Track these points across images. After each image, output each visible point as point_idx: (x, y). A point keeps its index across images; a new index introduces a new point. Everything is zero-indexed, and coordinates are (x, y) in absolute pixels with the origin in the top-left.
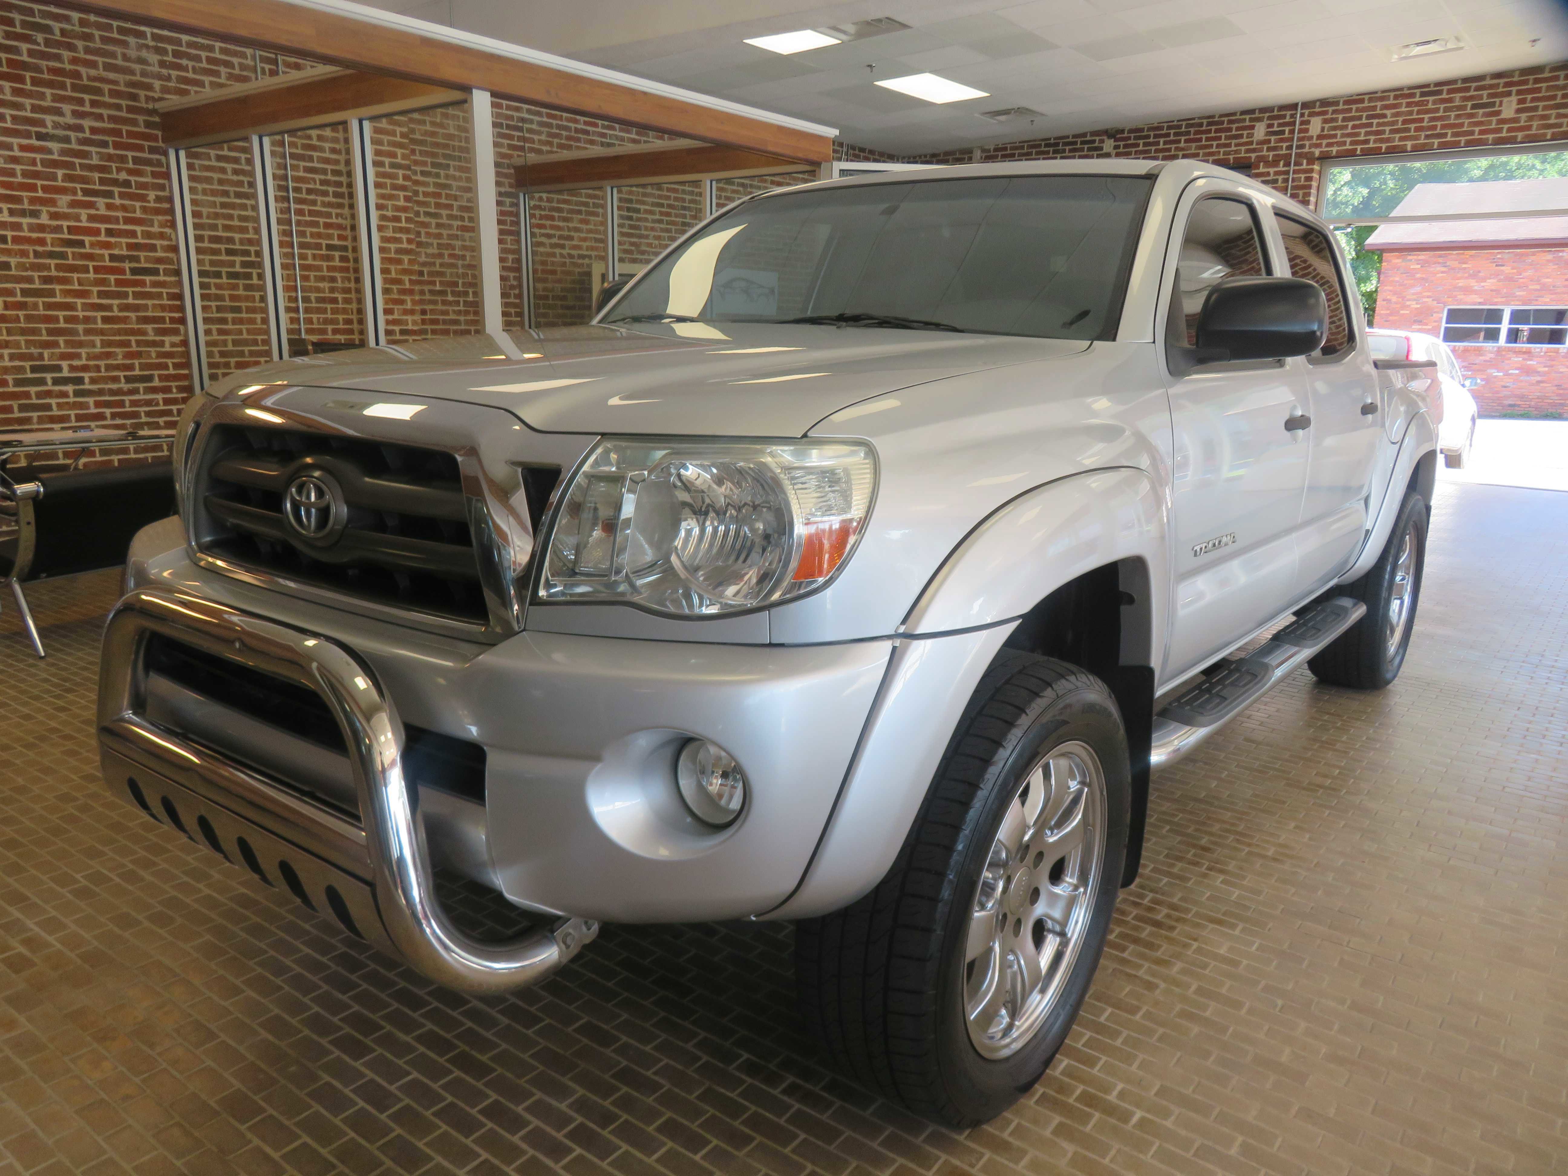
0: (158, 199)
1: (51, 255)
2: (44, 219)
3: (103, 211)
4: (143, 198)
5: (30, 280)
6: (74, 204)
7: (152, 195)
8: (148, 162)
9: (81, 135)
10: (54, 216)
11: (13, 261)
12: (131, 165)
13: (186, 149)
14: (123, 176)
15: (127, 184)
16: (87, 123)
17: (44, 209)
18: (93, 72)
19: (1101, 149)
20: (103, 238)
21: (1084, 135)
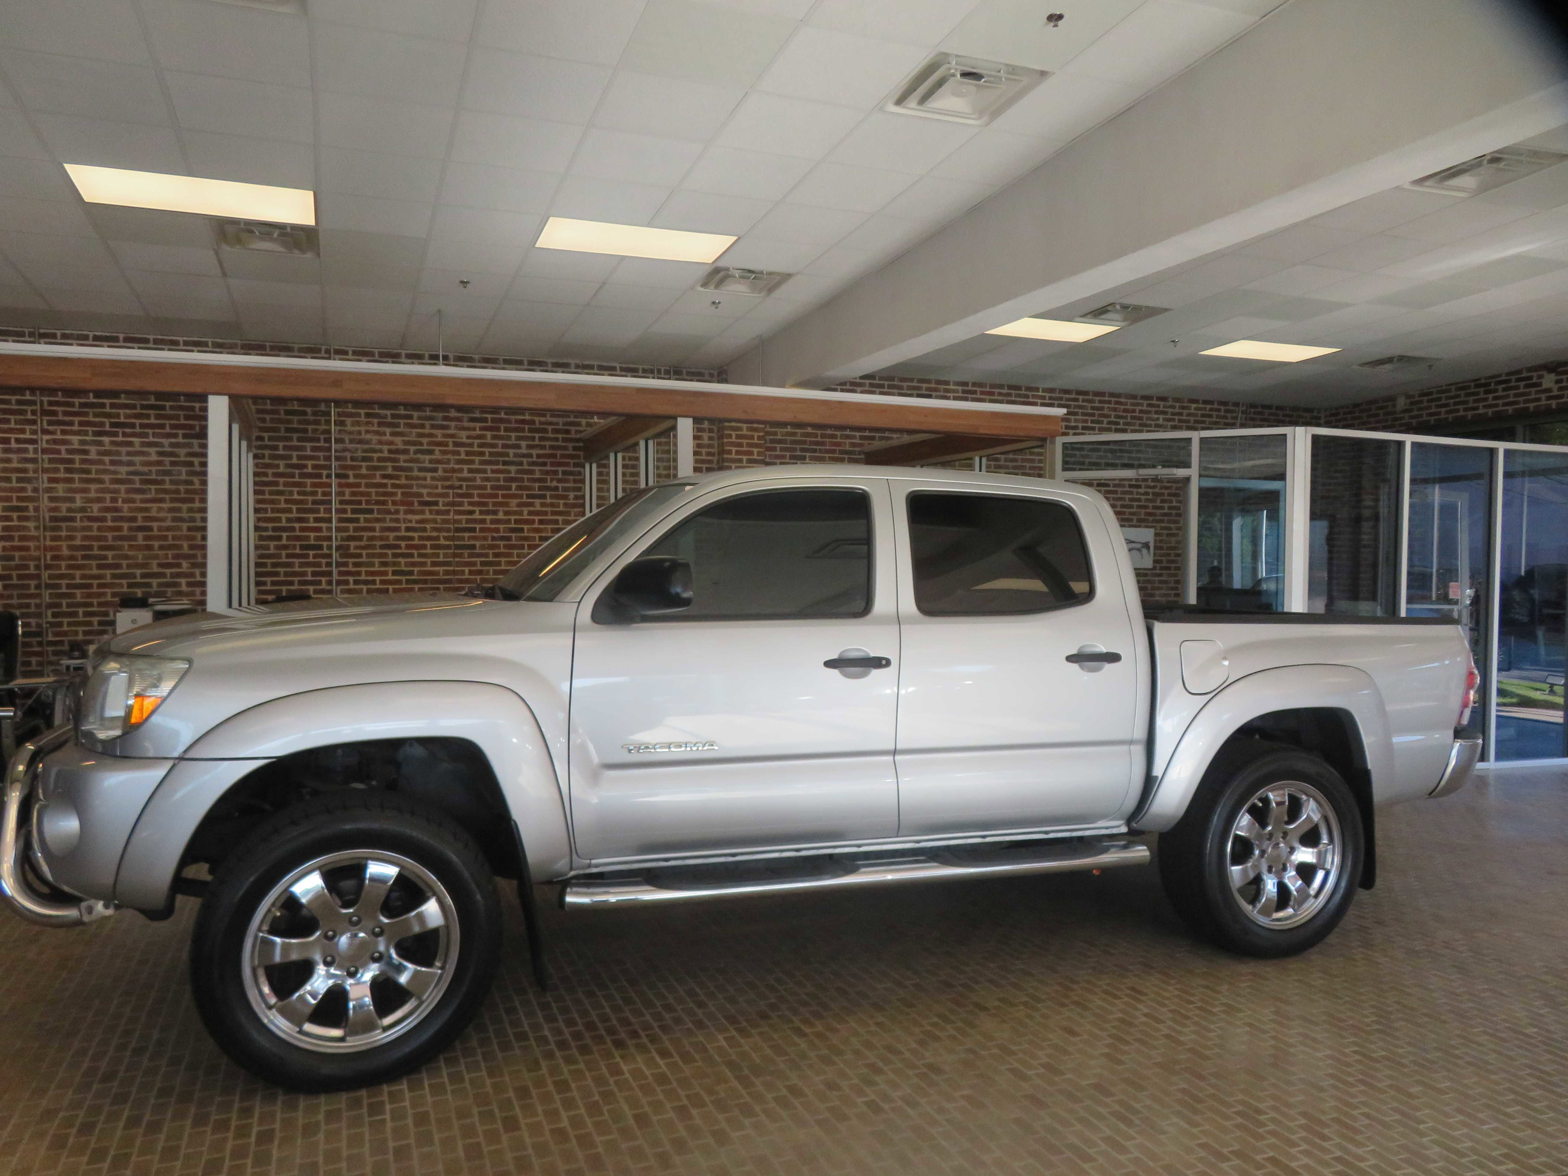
0: (576, 497)
1: (502, 538)
2: (501, 516)
3: (538, 508)
4: (566, 497)
5: (487, 555)
6: (519, 505)
7: (572, 495)
8: (571, 473)
9: (530, 460)
10: (506, 513)
11: (478, 543)
12: (560, 476)
13: (597, 462)
14: (555, 484)
15: (556, 489)
16: (534, 452)
17: (501, 509)
18: (543, 419)
19: (1540, 385)
20: (536, 526)
21: (1519, 372)
